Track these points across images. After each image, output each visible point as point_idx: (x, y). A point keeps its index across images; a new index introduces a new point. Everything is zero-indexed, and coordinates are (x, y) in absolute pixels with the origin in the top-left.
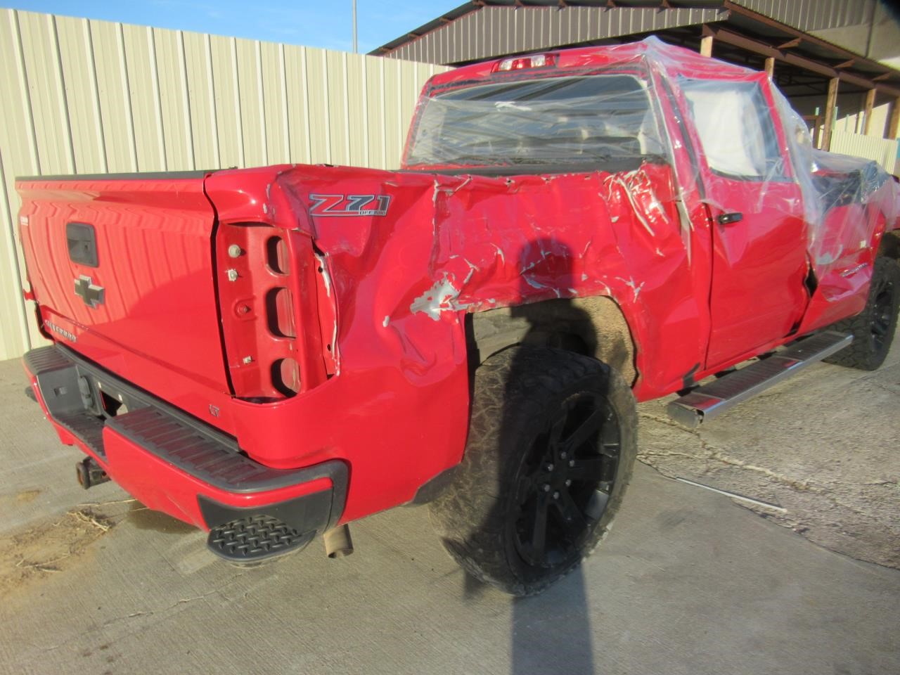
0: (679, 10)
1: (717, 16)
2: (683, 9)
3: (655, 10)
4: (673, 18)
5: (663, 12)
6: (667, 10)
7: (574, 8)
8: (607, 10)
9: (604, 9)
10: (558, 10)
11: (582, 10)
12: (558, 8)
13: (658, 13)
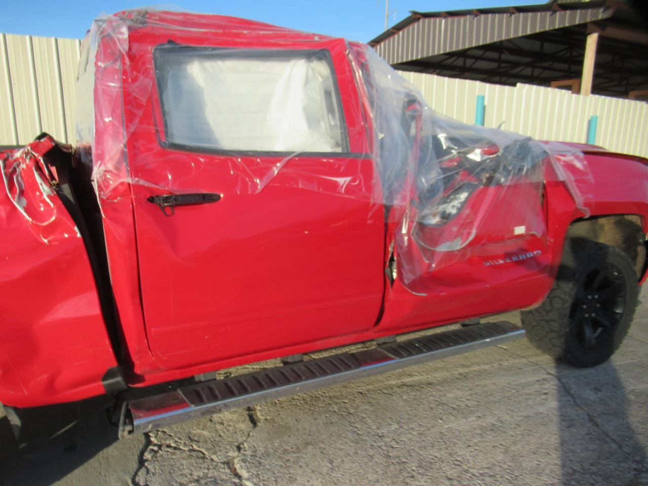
0: (568, 12)
1: (601, 14)
2: (572, 11)
3: (549, 14)
4: (562, 19)
5: (555, 15)
6: (558, 13)
7: (486, 16)
8: (511, 16)
9: (509, 15)
10: (473, 19)
11: (491, 16)
12: (473, 16)
13: (551, 15)
